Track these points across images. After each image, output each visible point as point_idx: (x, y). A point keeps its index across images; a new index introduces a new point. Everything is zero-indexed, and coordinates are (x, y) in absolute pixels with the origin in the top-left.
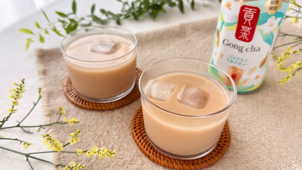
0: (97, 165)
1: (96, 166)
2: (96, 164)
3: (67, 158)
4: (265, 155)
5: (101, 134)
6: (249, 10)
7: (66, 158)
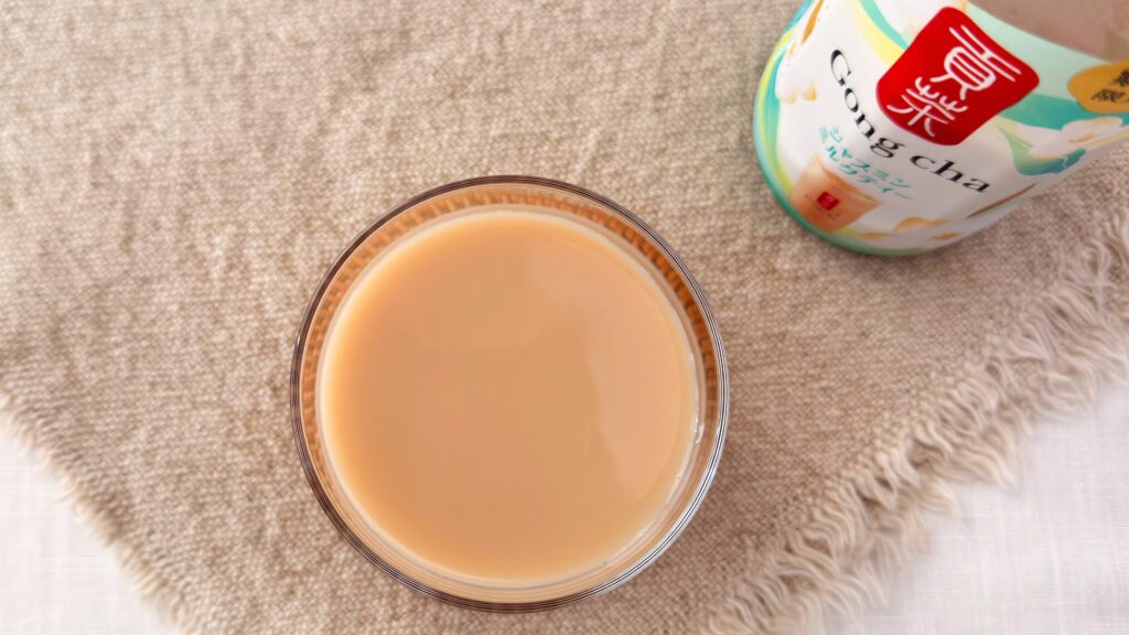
0: (294, 545)
1: (297, 552)
2: (291, 541)
3: (173, 552)
4: (886, 318)
5: (250, 408)
6: (981, 51)
7: (169, 551)
